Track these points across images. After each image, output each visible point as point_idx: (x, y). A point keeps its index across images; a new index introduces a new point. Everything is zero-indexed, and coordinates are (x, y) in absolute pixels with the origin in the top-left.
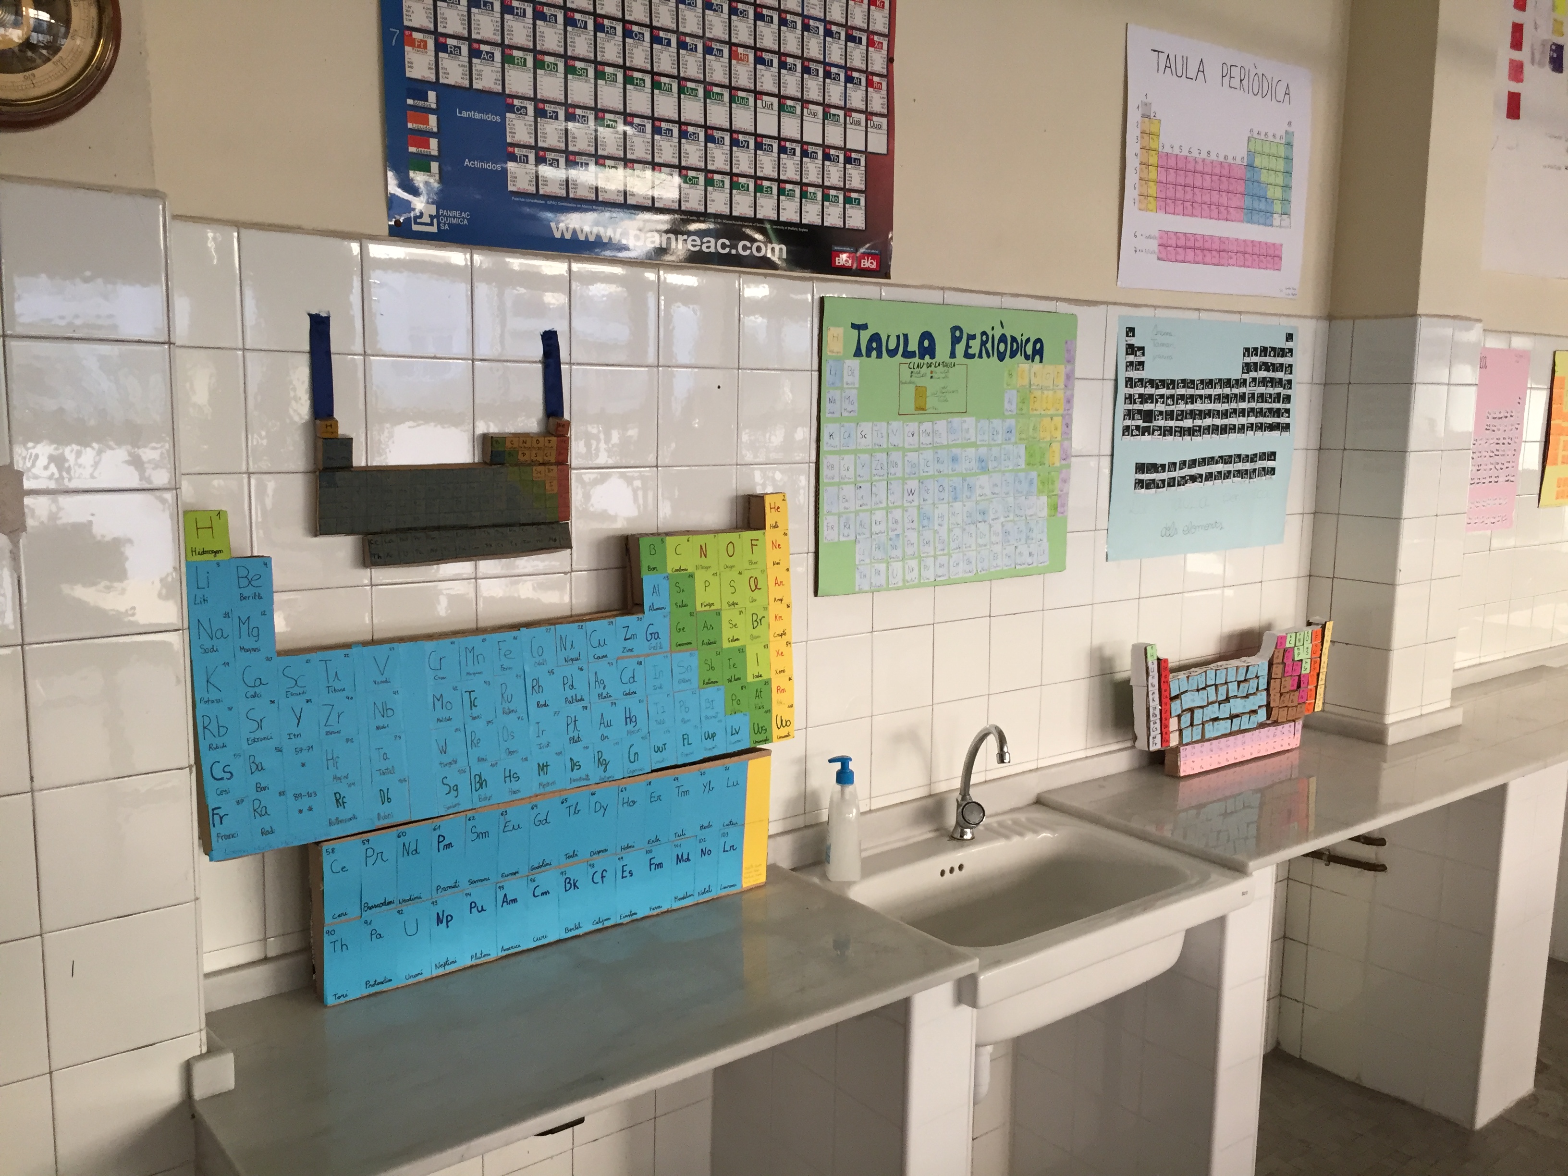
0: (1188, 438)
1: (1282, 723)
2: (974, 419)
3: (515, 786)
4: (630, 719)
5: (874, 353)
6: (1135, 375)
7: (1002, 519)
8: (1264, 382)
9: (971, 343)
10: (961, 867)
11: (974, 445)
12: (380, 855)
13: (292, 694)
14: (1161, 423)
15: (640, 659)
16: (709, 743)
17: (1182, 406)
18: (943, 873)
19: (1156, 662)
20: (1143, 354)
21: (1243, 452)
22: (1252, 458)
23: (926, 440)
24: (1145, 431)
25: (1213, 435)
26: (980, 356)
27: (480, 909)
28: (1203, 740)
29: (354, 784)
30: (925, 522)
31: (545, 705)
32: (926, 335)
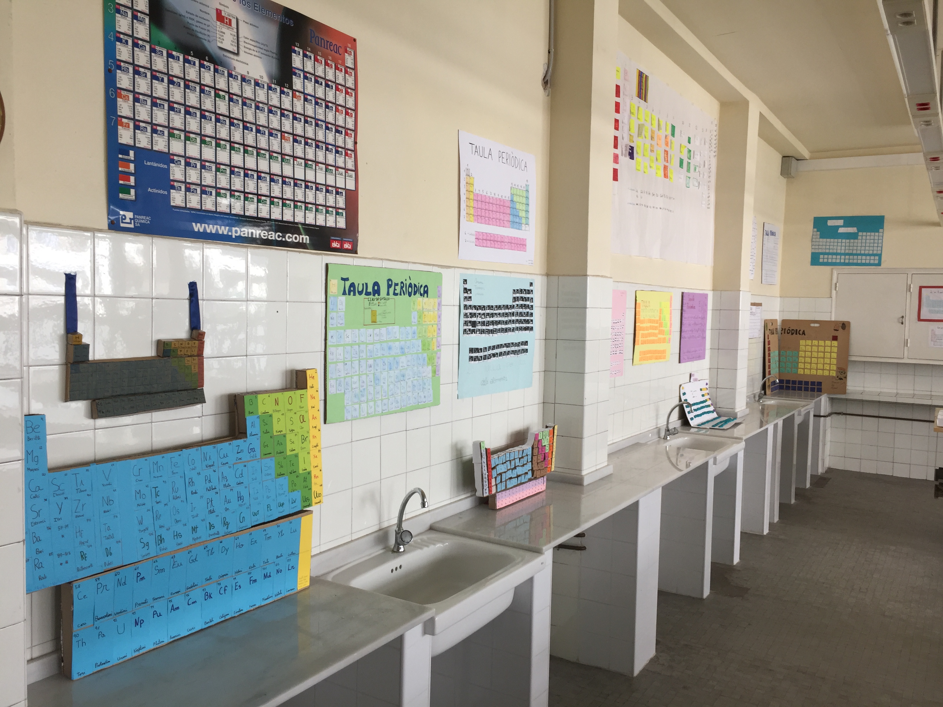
0: (491, 335)
1: (539, 478)
2: (398, 326)
3: (180, 540)
4: (240, 498)
5: (352, 293)
6: (468, 303)
7: (412, 379)
8: (522, 306)
9: (396, 287)
10: (400, 567)
11: (398, 340)
12: (105, 587)
13: (57, 495)
14: (479, 327)
15: (245, 464)
16: (281, 509)
17: (488, 319)
18: (392, 571)
19: (485, 450)
20: (471, 293)
21: (515, 341)
22: (517, 345)
23: (376, 338)
24: (473, 331)
25: (502, 333)
26: (401, 295)
27: (159, 615)
28: (506, 489)
29: (91, 546)
30: (377, 382)
31: (196, 493)
32: (376, 284)
